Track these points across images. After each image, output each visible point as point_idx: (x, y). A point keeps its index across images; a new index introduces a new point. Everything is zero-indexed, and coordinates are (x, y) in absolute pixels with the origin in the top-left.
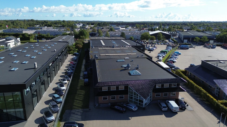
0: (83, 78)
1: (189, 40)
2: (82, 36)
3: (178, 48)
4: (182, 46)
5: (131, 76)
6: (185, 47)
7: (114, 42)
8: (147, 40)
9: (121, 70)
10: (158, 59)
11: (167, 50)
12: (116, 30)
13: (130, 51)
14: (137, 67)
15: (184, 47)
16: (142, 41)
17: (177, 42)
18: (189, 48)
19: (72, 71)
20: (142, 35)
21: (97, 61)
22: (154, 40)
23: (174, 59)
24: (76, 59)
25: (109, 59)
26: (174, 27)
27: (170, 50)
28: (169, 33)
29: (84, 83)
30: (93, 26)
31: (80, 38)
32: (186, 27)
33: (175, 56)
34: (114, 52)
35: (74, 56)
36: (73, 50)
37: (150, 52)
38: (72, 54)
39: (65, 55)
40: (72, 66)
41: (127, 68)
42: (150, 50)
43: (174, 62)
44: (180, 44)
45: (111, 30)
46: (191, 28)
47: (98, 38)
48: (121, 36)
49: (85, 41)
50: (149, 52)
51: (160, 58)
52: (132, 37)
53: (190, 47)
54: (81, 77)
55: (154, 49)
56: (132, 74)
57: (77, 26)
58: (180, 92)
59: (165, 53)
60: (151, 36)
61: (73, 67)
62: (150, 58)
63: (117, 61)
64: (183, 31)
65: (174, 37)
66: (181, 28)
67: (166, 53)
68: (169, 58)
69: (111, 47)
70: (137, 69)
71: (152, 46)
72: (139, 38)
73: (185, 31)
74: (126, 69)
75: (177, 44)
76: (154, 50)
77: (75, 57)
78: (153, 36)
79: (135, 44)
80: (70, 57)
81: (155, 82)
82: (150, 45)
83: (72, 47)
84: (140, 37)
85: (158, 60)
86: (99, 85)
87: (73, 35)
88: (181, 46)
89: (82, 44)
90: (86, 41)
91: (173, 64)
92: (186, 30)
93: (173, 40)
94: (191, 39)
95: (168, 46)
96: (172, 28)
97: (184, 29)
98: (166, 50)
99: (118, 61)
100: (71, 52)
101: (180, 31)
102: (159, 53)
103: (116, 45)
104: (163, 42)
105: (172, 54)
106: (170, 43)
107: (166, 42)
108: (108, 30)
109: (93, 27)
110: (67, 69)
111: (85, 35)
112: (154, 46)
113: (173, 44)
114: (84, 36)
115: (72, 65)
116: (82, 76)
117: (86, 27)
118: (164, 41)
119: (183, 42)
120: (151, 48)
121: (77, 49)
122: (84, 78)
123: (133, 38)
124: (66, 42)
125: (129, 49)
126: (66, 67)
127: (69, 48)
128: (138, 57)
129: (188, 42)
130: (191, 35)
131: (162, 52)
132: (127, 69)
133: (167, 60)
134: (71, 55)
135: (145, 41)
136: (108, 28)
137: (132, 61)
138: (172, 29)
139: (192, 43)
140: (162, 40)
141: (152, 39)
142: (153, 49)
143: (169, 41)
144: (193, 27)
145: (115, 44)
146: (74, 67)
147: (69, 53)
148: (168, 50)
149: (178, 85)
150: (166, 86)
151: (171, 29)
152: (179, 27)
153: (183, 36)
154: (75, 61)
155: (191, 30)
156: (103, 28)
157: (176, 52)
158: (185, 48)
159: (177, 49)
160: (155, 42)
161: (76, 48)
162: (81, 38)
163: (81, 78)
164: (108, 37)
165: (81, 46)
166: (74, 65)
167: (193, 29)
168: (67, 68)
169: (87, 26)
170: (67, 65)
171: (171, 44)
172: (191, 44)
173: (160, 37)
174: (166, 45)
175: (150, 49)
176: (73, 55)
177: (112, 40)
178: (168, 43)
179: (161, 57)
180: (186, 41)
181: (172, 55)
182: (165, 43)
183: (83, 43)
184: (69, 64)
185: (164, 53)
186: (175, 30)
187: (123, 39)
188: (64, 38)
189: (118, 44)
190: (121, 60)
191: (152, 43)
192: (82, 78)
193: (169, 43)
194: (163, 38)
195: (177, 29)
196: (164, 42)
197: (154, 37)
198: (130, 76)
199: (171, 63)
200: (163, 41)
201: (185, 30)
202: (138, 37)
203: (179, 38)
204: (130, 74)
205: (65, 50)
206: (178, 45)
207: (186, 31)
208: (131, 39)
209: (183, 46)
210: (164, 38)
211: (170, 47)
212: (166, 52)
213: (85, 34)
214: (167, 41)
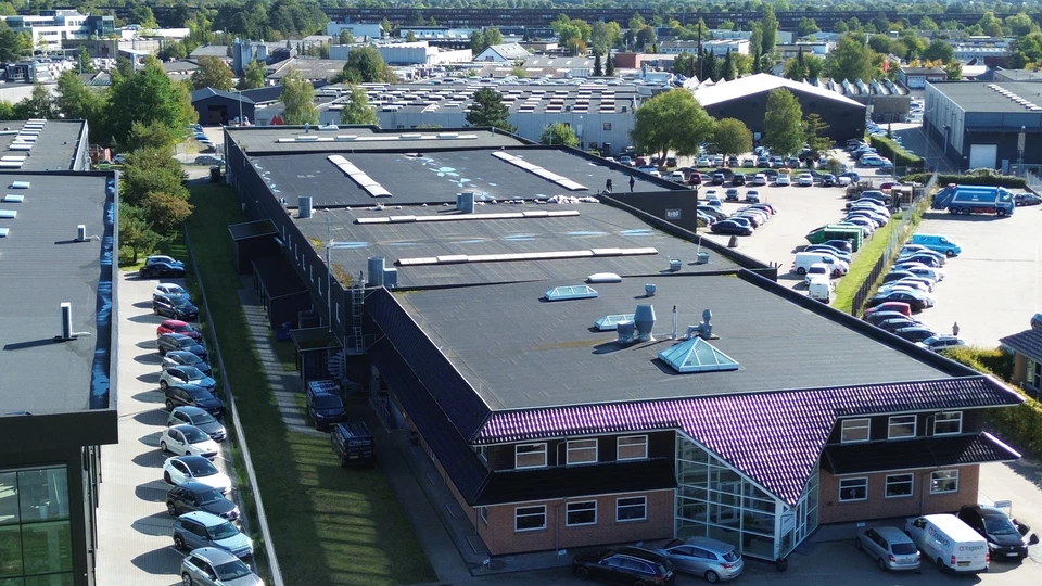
1: (1006, 153)
3: (929, 210)
4: (961, 197)
6: (981, 198)
7: (447, 171)
8: (685, 151)
11: (857, 223)
13: (600, 234)
14: (701, 329)
15: (975, 201)
17: (916, 164)
18: (1017, 211)
22: (737, 153)
23: (915, 287)
26: (878, 46)
27: (879, 222)
28: (845, 92)
30: (183, 32)
32: (977, 43)
41: (635, 336)
42: (729, 230)
44: (943, 182)
45: (362, 67)
46: (1013, 46)
48: (469, 117)
51: (817, 280)
52: (561, 128)
53: (1023, 202)
55: (759, 217)
59: (842, 247)
60: (719, 119)
62: (763, 275)
63: (545, 299)
64: (952, 77)
65: (896, 127)
66: (937, 52)
67: (855, 250)
69: (442, 208)
70: (703, 337)
71: (732, 198)
72: (619, 137)
73: (971, 78)
74: (628, 340)
75: (925, 181)
76: (754, 225)
78: (729, 122)
82: (720, 192)
88: (953, 192)
92: (981, 69)
93: (883, 149)
94: (1022, 138)
95: (852, 195)
96: (871, 54)
97: (962, 56)
99: (556, 294)
101: (929, 76)
102: (800, 249)
103: (479, 192)
104: (810, 164)
105: (895, 251)
106: (867, 174)
107: (833, 166)
109: (186, 40)
112: (748, 200)
113: (889, 179)
117: (123, 47)
118: (819, 159)
119: (964, 165)
120: (729, 210)
125: (585, 219)
128: (673, 271)
129: (1005, 162)
130: (1028, 111)
131: (825, 239)
132: (637, 342)
133: (870, 296)
136: (324, 54)
137: (651, 293)
138: (869, 62)
139: (1034, 171)
140: (805, 147)
141: (725, 144)
142: (751, 219)
143: (857, 157)
144: (1028, 45)
148: (865, 224)
151: (857, 57)
152: (923, 42)
153: (961, 117)
155: (1016, 63)
156: (281, 56)
157: (922, 240)
158: (985, 208)
159: (926, 216)
160: (748, 164)
163: (296, 424)
164: (376, 131)
165: (181, 208)
167: (1033, 60)
169: (127, 34)
171: (877, 183)
172: (1029, 178)
173: (785, 125)
174: (842, 192)
175: (725, 217)
177: (420, 152)
178: (850, 175)
179: (822, 272)
180: (983, 156)
181: (895, 261)
182: (827, 173)
185: (836, 246)
186: (894, 69)
187: (507, 149)
190: (573, 291)
191: (727, 172)
193: (860, 172)
194: (808, 131)
195: (907, 58)
196: (822, 168)
197: (739, 126)
200: (807, 159)
201: (967, 70)
202: (608, 127)
203: (931, 134)
206: (933, 190)
207: (982, 78)
209: (969, 197)
210: (820, 134)
211: (873, 205)
214: (841, 156)
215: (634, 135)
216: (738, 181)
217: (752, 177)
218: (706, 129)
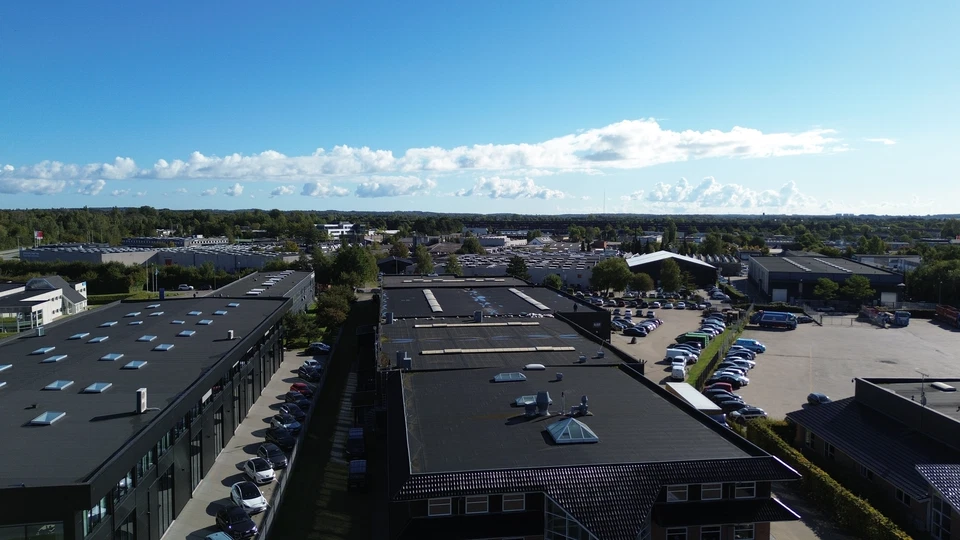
0: (343, 458)
1: (793, 293)
2: (348, 272)
3: (748, 325)
4: (766, 318)
5: (556, 447)
6: (778, 318)
7: (481, 298)
8: (618, 290)
9: (513, 421)
10: (669, 369)
11: (706, 331)
12: (490, 250)
13: (547, 337)
14: (581, 408)
15: (774, 320)
16: (596, 295)
17: (742, 298)
18: (799, 326)
19: (298, 425)
20: (596, 270)
21: (405, 380)
22: (648, 290)
23: (736, 373)
24: (319, 371)
25: (459, 368)
26: (726, 239)
27: (719, 330)
28: (707, 261)
29: (346, 478)
30: (394, 232)
31: (338, 281)
32: (778, 238)
33: (740, 359)
34: (481, 341)
35: (311, 359)
36: (308, 330)
37: (633, 342)
38: (303, 350)
39: (271, 354)
40: (298, 401)
41: (537, 411)
42: (634, 333)
43: (737, 385)
44: (756, 309)
45: (469, 247)
46: (796, 239)
47: (413, 282)
48: (508, 271)
49: (358, 291)
50: (630, 339)
51: (677, 366)
52: (554, 276)
53: (802, 321)
54: (337, 450)
55: (651, 326)
56: (559, 439)
57: (330, 231)
58: (773, 524)
59: (696, 346)
60: (635, 273)
61: (305, 407)
62: (634, 368)
63: (493, 381)
64: (765, 254)
65: (732, 279)
66: (757, 242)
67: (703, 347)
68: (716, 367)
69: (466, 319)
70: (581, 414)
71: (639, 315)
72: (585, 281)
73: (774, 255)
74: (533, 414)
75: (747, 308)
76: (648, 331)
77: (313, 364)
78: (640, 275)
79: (568, 306)
80: (292, 362)
81: (661, 474)
82: (633, 311)
83: (305, 320)
84: (590, 274)
85: (669, 374)
86: (415, 489)
87: (309, 270)
88: (761, 314)
89: (347, 307)
90: (362, 292)
91: (735, 393)
92: (780, 251)
93: (727, 291)
94: (801, 285)
95: (706, 315)
96: (721, 242)
97: (769, 244)
98: (701, 330)
99: (500, 377)
100: (296, 341)
101: (753, 254)
102: (671, 346)
103: (491, 311)
104: (685, 297)
105: (727, 348)
106: (716, 304)
107: (699, 299)
108: (458, 247)
109: (395, 235)
110: (276, 417)
111: (360, 270)
112: (648, 316)
113: (728, 307)
114: (355, 274)
115: (297, 398)
116: (340, 446)
117: (367, 238)
118: (690, 294)
119: (769, 299)
120: (635, 322)
121: (323, 330)
122: (349, 458)
123: (560, 283)
124: (281, 299)
125: (542, 328)
126: (273, 407)
127: (291, 322)
128: (581, 363)
129: (792, 298)
130: (801, 271)
131: (684, 341)
132: (538, 416)
133: (709, 377)
134: (295, 352)
135: (612, 295)
136: (457, 241)
137: (559, 379)
138: (720, 247)
139: (808, 304)
140: (682, 288)
141: (639, 286)
142: (646, 327)
143: (711, 294)
144: (804, 239)
145: (486, 307)
146: (308, 405)
147: (291, 347)
148: (711, 332)
149: (764, 490)
150: (712, 492)
151: (714, 244)
152: (749, 237)
153: (767, 274)
154: (314, 379)
155: (797, 248)
156: (435, 242)
157: (742, 343)
158: (780, 324)
159: (746, 328)
160: (652, 296)
161: (320, 323)
162: (344, 282)
163: (336, 457)
164: (456, 277)
165: (342, 316)
166: (307, 395)
167: (807, 247)
168: (277, 412)
169: (371, 233)
170: (279, 398)
171: (720, 309)
172: (805, 307)
173: (671, 277)
174: (700, 313)
175: (632, 326)
176: (306, 354)
177: (472, 288)
178: (705, 304)
179: (681, 361)
180: (780, 295)
181: (727, 356)
182: (693, 302)
183: (353, 302)
184: (288, 394)
185: (691, 344)
186: (733, 250)
187: (516, 287)
188: (271, 282)
189: (494, 306)
190: (510, 376)
191: (639, 301)
192: (341, 455)
193: (712, 302)
194: (684, 280)
195: (742, 245)
196: (691, 300)
197: (646, 277)
198: (551, 448)
199: (727, 388)
200: (685, 294)
201: (772, 251)
202: (579, 276)
203: (752, 283)
204: (549, 438)
205: (272, 332)
206: (751, 313)
207: (779, 255)
208: (550, 285)
209: (771, 318)
210: (691, 281)
211: (716, 321)
212: (702, 340)
213: (361, 264)
214: (702, 293)
215: (591, 280)
216: (644, 306)
217: (652, 304)
218: (629, 278)
